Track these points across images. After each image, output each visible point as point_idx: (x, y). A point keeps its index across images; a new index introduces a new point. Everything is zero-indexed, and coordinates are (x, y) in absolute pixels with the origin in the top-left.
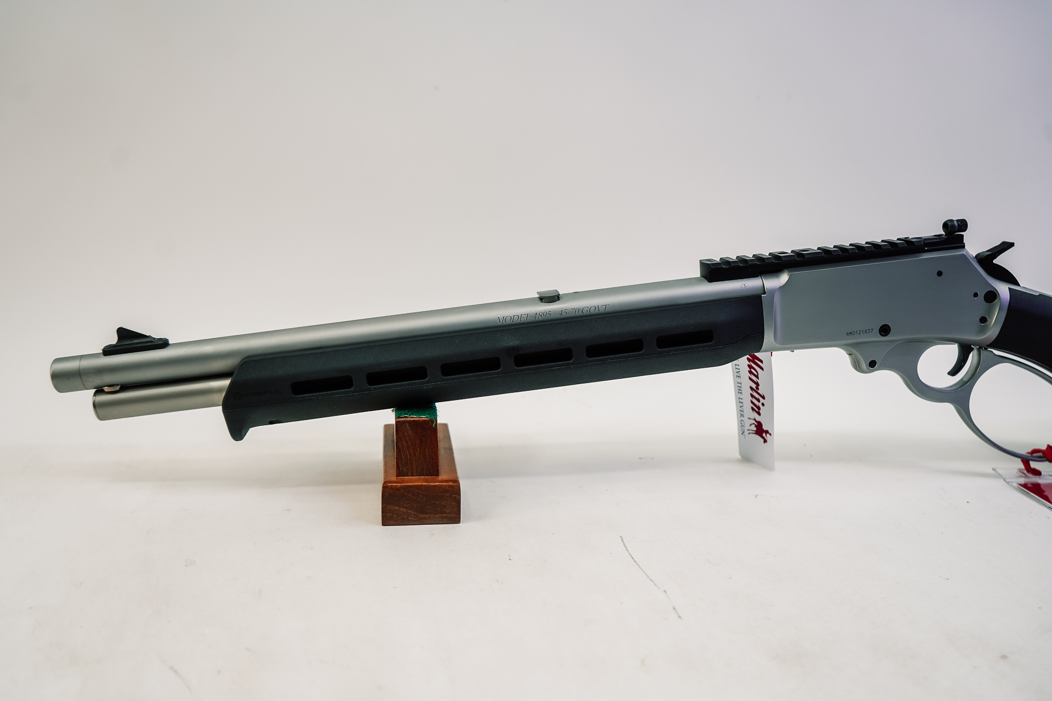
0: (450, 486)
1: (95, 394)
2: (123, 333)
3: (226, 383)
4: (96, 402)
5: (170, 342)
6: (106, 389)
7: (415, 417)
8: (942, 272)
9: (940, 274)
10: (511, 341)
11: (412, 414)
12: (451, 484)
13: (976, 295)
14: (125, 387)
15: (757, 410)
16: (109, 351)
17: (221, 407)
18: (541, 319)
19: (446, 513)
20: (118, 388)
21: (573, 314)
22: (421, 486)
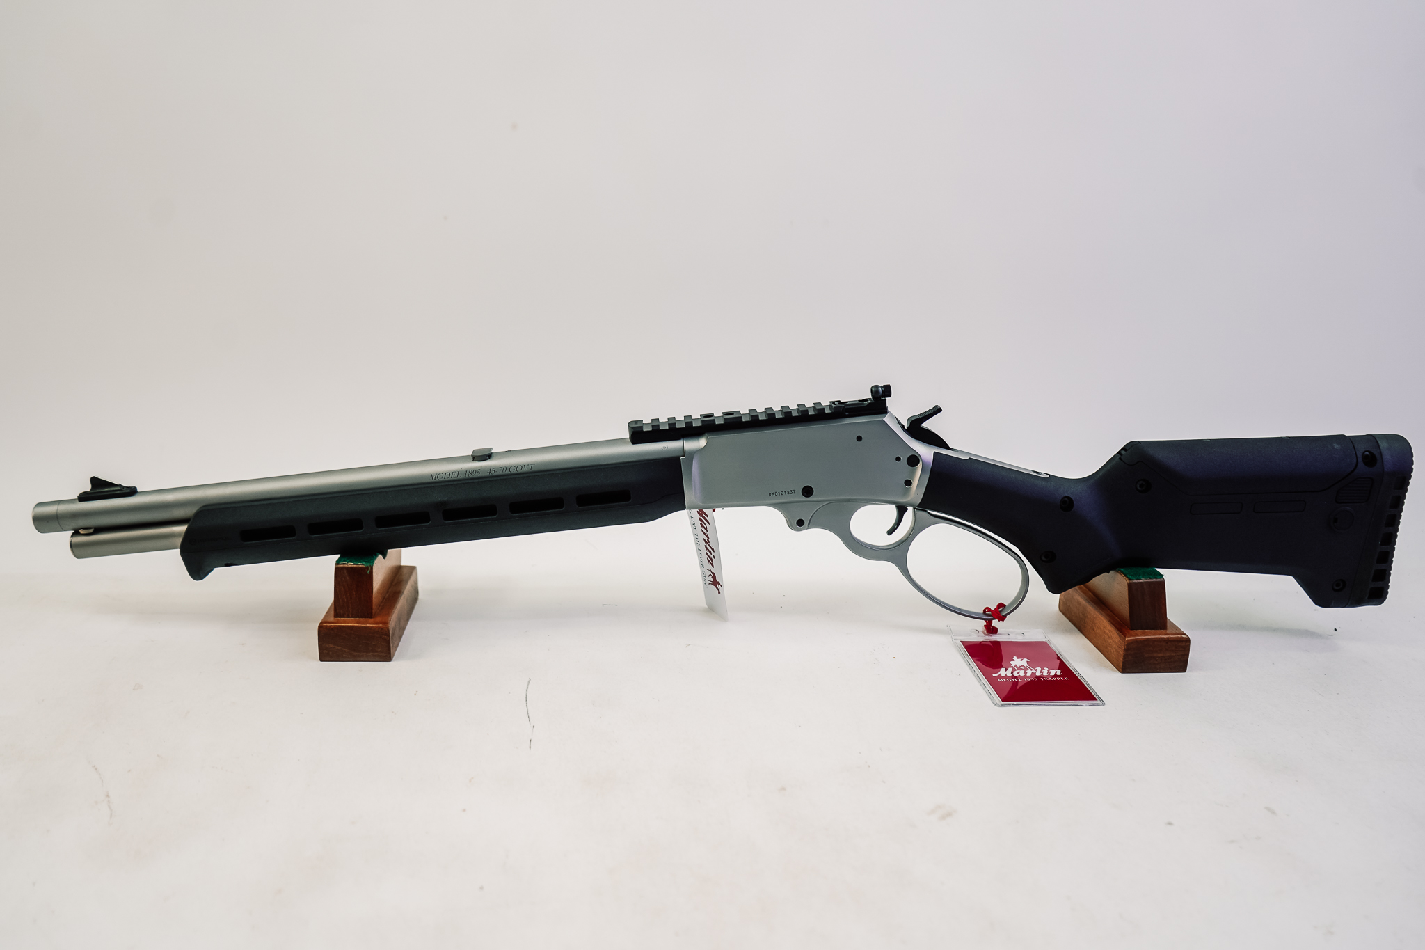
0: (379, 628)
1: (73, 535)
2: (95, 482)
3: (183, 528)
4: (73, 542)
5: (138, 491)
6: (82, 531)
7: (352, 564)
8: (857, 439)
9: (859, 439)
10: (439, 497)
11: (350, 562)
12: (381, 625)
13: (899, 460)
14: (98, 530)
15: (710, 561)
16: (83, 497)
17: (179, 550)
18: (471, 476)
19: (377, 652)
20: (91, 531)
21: (501, 473)
22: (353, 626)
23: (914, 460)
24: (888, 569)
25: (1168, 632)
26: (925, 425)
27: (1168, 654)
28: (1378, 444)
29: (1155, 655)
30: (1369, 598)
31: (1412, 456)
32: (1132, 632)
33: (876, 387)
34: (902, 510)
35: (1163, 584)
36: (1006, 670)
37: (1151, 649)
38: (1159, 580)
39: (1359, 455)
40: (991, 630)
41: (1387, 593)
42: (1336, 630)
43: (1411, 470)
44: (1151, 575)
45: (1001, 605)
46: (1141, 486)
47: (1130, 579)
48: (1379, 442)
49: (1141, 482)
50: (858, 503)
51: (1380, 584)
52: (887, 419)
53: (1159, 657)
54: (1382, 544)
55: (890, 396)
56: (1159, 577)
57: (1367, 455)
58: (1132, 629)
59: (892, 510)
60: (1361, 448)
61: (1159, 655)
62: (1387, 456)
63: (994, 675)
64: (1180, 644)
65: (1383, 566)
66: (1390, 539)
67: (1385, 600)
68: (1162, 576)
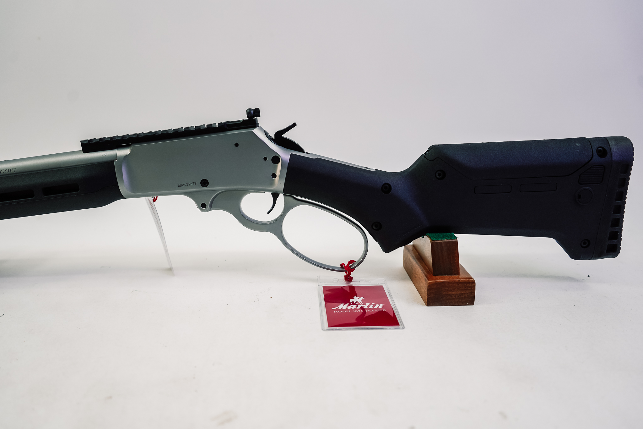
8: (235, 145)
9: (237, 145)
13: (265, 159)
23: (276, 159)
24: (269, 237)
25: (460, 276)
26: (285, 136)
27: (459, 292)
28: (608, 142)
29: (450, 293)
30: (607, 252)
31: (634, 150)
32: (434, 277)
33: (250, 109)
34: (275, 196)
35: (456, 244)
36: (344, 305)
37: (447, 289)
38: (453, 240)
39: (594, 150)
40: (348, 278)
41: (620, 248)
42: (589, 276)
43: (633, 159)
44: (448, 237)
45: (352, 262)
46: (439, 175)
47: (433, 240)
48: (609, 141)
49: (439, 172)
50: (245, 192)
51: (614, 242)
52: (256, 131)
53: (453, 294)
54: (614, 213)
55: (259, 116)
56: (453, 238)
57: (600, 150)
58: (434, 275)
59: (268, 196)
60: (595, 146)
61: (453, 293)
62: (615, 149)
63: (333, 309)
64: (468, 285)
65: (616, 229)
66: (620, 209)
67: (619, 253)
68: (455, 238)
